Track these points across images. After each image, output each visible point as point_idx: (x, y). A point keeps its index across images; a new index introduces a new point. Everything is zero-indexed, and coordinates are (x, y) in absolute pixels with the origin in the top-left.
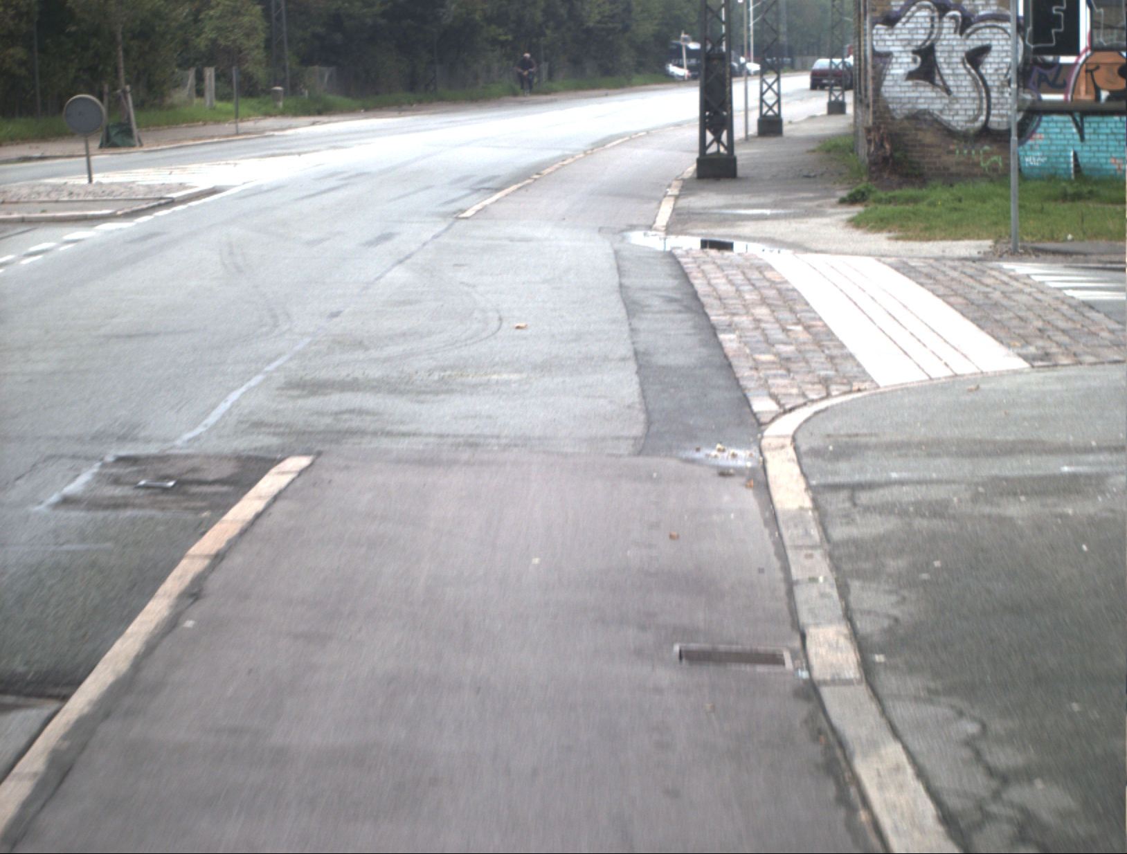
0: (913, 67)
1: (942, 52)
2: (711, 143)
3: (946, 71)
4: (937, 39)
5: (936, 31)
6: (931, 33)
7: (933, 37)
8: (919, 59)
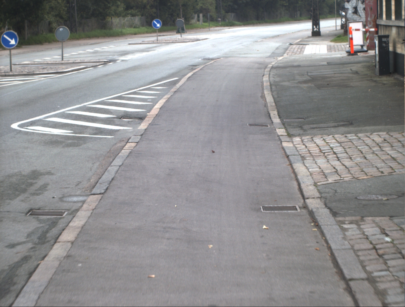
0: (353, 11)
1: (359, 8)
2: (315, 28)
3: (359, 12)
4: (358, 5)
5: (357, 3)
6: (356, 4)
7: (357, 5)
8: (354, 9)
